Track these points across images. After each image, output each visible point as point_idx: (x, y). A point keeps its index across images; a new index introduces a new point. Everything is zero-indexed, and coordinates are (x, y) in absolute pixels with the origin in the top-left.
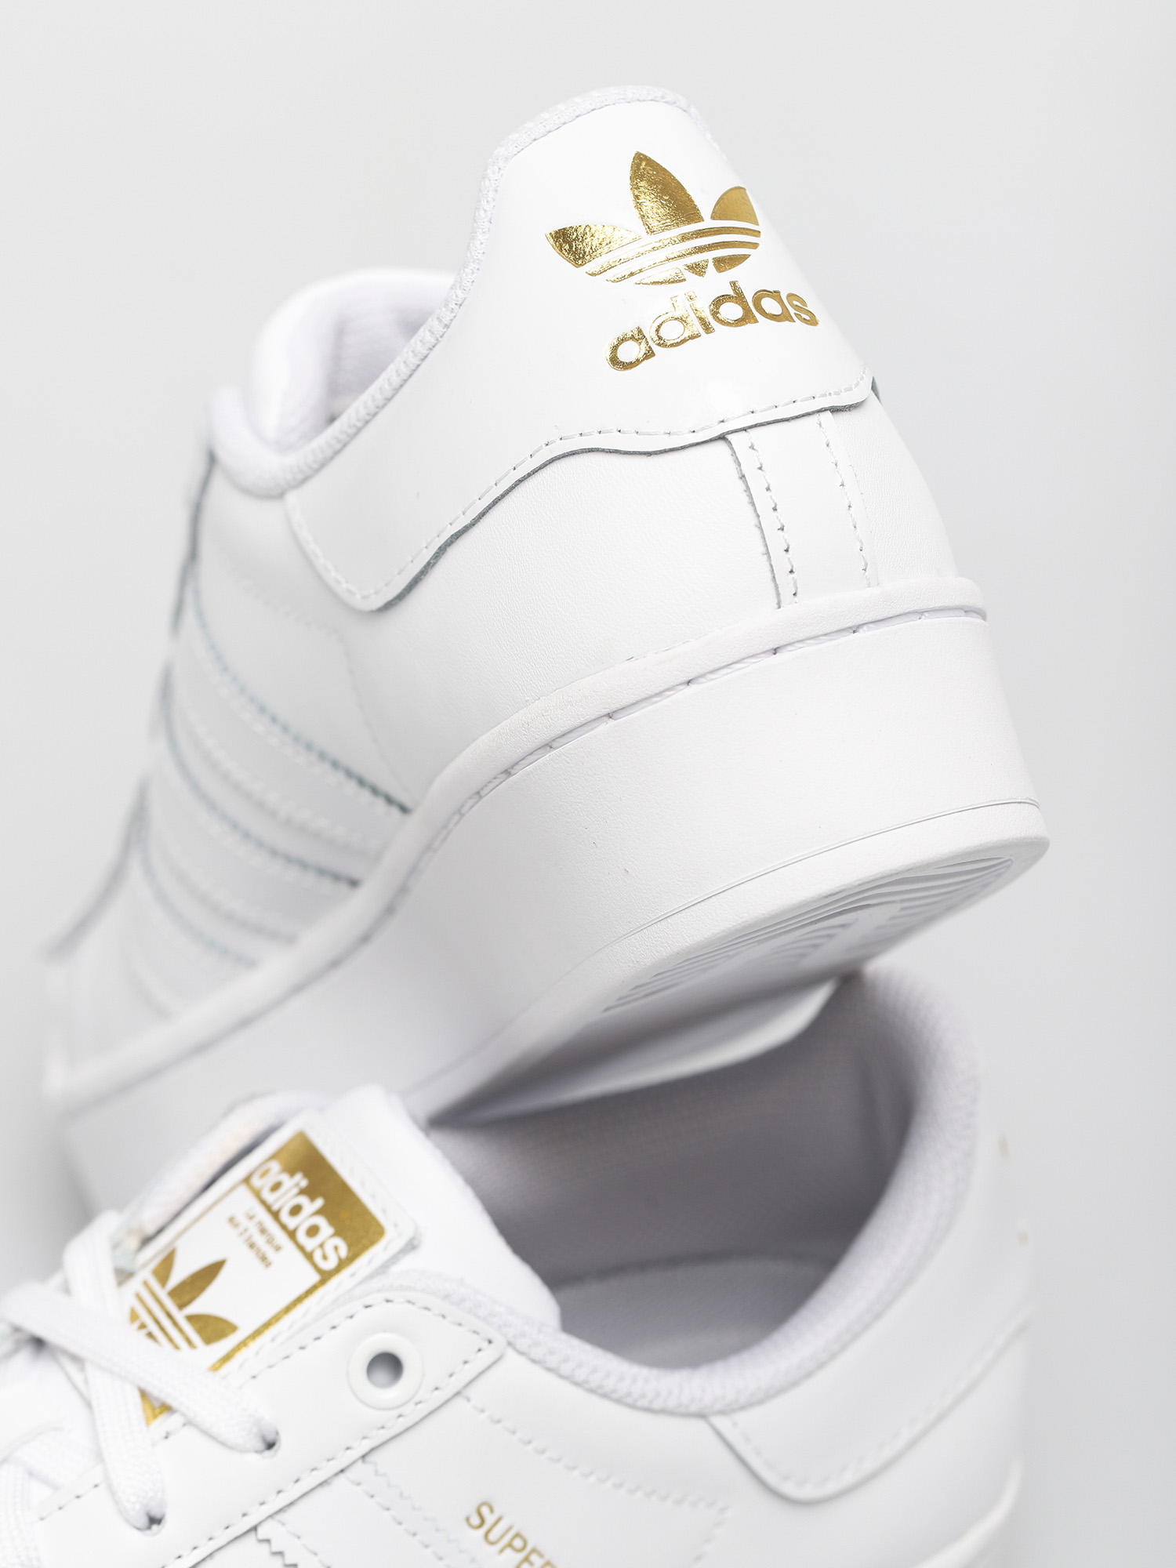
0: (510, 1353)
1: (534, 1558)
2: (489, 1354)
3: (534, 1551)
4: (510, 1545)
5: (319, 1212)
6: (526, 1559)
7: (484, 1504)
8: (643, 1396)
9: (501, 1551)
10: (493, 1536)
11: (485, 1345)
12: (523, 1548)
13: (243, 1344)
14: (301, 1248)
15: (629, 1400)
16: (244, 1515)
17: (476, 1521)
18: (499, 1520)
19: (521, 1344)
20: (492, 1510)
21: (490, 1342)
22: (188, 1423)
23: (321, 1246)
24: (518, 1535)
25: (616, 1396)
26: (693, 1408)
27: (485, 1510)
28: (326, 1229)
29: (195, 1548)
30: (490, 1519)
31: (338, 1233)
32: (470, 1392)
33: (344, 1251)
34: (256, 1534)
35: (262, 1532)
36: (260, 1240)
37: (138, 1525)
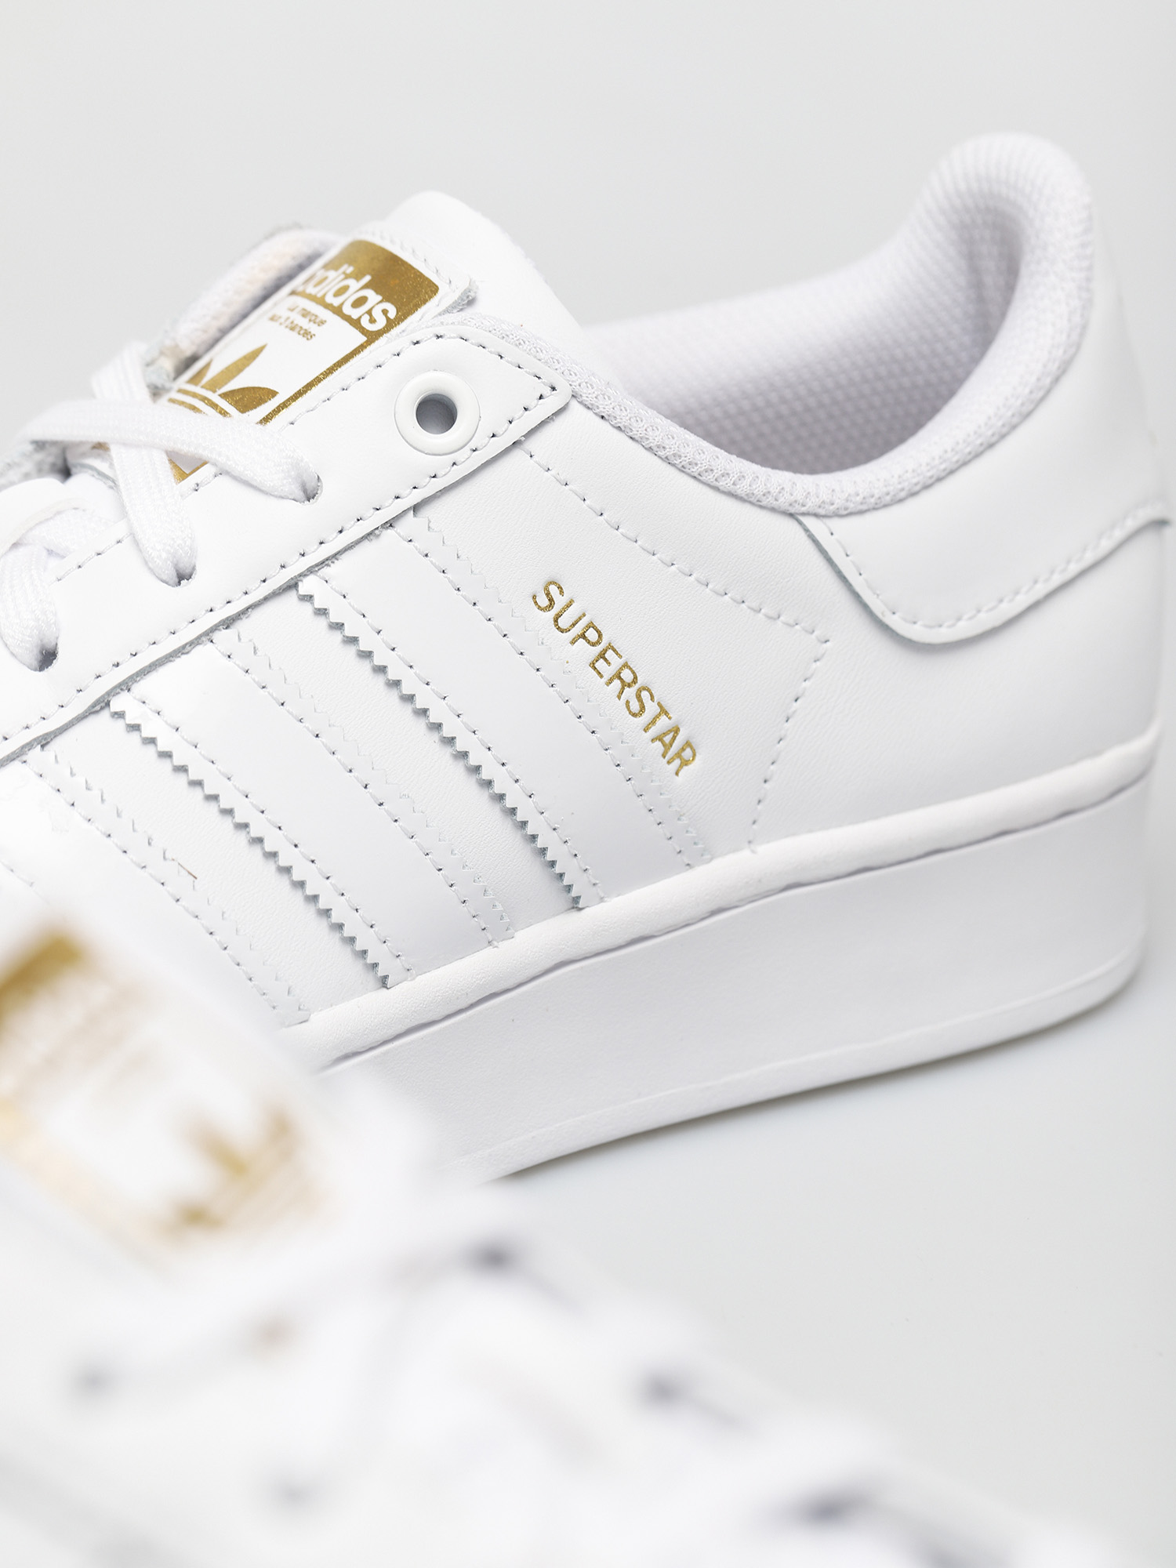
0: (574, 404)
1: (610, 654)
2: (552, 403)
3: (610, 647)
4: (583, 636)
5: (366, 287)
6: (602, 655)
7: (551, 583)
8: (725, 475)
9: (573, 642)
10: (564, 622)
11: (547, 391)
12: (598, 642)
13: (284, 405)
14: (348, 319)
15: (709, 478)
16: (283, 567)
17: (543, 601)
18: (569, 605)
19: (587, 395)
20: (562, 592)
21: (554, 389)
22: (221, 472)
23: (369, 312)
24: (591, 625)
25: (695, 470)
26: (783, 502)
27: (553, 589)
28: (373, 297)
29: (229, 602)
30: (560, 601)
31: (387, 298)
32: (532, 444)
33: (392, 312)
34: (297, 590)
35: (305, 587)
36: (304, 323)
37: (165, 577)
